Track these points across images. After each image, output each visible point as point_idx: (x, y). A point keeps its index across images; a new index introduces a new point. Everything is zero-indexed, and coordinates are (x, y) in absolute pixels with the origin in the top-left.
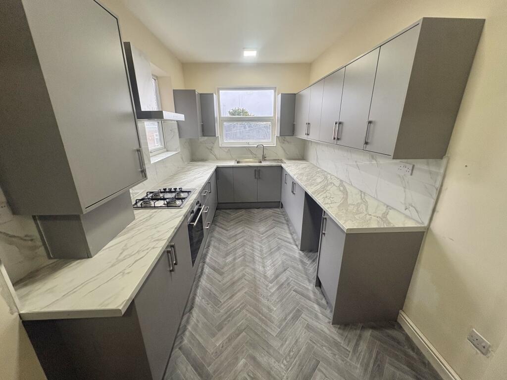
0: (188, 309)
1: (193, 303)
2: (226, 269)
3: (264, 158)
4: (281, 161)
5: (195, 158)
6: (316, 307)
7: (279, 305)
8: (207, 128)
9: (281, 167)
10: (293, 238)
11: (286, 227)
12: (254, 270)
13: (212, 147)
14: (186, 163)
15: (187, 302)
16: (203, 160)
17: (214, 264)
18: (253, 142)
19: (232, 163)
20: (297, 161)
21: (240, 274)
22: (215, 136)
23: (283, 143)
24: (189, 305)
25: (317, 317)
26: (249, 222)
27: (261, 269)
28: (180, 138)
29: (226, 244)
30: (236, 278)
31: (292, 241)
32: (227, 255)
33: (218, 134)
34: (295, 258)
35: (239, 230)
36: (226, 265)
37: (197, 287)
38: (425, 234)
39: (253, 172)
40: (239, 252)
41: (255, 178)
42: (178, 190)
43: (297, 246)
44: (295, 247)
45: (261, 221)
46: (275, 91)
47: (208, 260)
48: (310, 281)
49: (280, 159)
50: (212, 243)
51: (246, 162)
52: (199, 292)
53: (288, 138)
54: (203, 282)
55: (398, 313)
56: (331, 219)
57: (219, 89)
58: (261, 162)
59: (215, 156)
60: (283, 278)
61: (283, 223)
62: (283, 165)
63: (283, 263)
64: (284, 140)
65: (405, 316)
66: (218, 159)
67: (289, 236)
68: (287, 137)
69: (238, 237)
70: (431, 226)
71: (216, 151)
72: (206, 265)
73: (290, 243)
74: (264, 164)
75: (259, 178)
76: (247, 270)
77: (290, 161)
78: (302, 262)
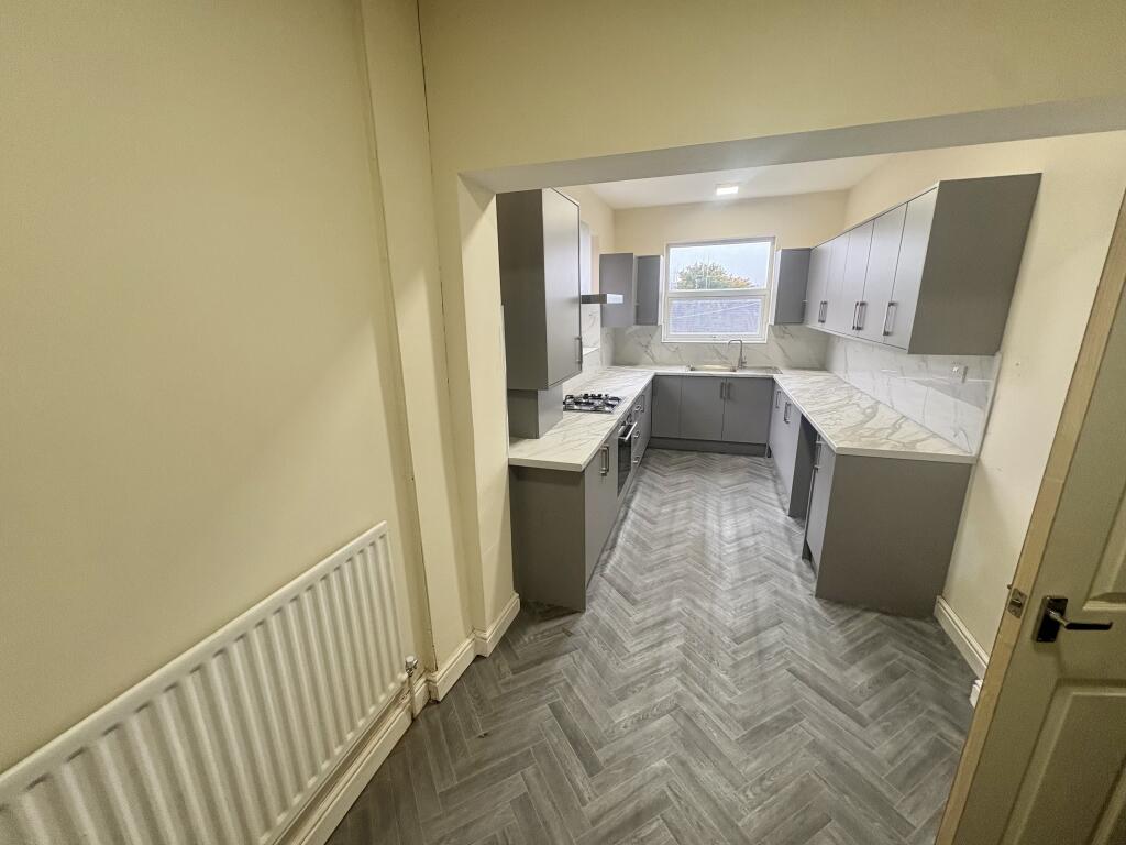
0: (608, 547)
1: (615, 540)
2: (660, 518)
3: (742, 364)
4: (776, 370)
5: (620, 359)
6: (796, 578)
7: (737, 566)
8: (645, 311)
9: (773, 381)
10: (779, 500)
11: (770, 484)
12: (704, 527)
13: (649, 343)
14: (605, 367)
15: (607, 541)
16: (633, 364)
17: (642, 511)
18: (723, 337)
19: (682, 371)
20: (807, 372)
21: (682, 528)
22: (656, 323)
23: (783, 337)
24: (610, 543)
25: (793, 586)
26: (704, 469)
27: (715, 526)
28: (602, 326)
29: (661, 492)
30: (675, 530)
31: (777, 503)
32: (663, 504)
33: (661, 321)
34: (776, 524)
35: (685, 478)
36: (659, 514)
37: (619, 529)
38: (974, 467)
39: (719, 385)
40: (683, 504)
41: (721, 397)
42: (603, 396)
43: (784, 510)
44: (780, 511)
45: (725, 470)
46: (773, 244)
47: (633, 505)
48: (794, 552)
49: (773, 366)
50: (640, 488)
51: (707, 370)
52: (622, 534)
53: (792, 328)
54: (627, 526)
55: (933, 603)
56: (827, 445)
57: (668, 246)
58: (734, 371)
59: (653, 358)
60: (750, 542)
61: (767, 479)
62: (776, 376)
63: (753, 525)
64: (784, 332)
65: (947, 607)
66: (656, 364)
67: (774, 496)
68: (789, 327)
69: (682, 486)
70: (983, 457)
71: (655, 350)
72: (631, 511)
73: (773, 505)
74: (739, 373)
75: (729, 398)
76: (692, 524)
77: (791, 372)
78: (787, 530)
